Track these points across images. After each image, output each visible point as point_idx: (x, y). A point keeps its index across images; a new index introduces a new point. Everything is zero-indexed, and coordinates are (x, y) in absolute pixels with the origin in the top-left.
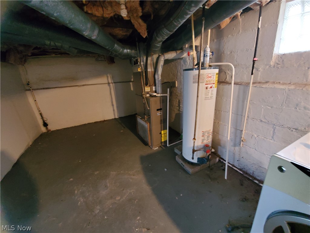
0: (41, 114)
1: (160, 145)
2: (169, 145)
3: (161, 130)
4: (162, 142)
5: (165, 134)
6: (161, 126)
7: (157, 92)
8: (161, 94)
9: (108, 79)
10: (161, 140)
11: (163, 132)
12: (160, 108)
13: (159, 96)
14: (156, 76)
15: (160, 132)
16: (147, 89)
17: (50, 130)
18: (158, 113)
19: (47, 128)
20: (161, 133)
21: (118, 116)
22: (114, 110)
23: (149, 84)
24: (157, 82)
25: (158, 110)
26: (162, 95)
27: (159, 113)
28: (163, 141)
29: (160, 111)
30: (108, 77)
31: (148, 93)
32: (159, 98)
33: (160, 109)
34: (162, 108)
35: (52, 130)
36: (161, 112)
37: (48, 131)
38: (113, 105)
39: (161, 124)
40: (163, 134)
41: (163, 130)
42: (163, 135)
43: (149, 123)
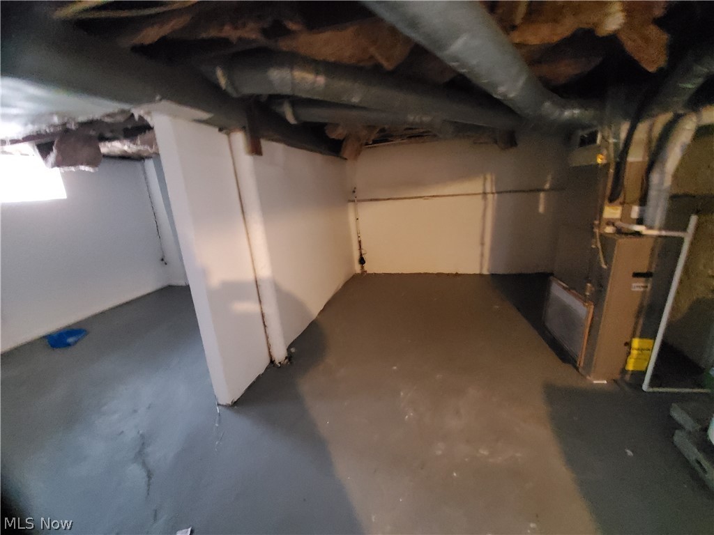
0: (360, 242)
1: (617, 377)
2: (651, 390)
3: (633, 336)
4: (624, 371)
5: (645, 352)
6: (636, 323)
7: (648, 220)
8: (660, 229)
9: (484, 185)
10: (626, 362)
11: (636, 343)
12: (645, 271)
13: (651, 236)
14: (655, 178)
15: (628, 340)
16: (612, 212)
17: (366, 271)
18: (634, 285)
19: (362, 267)
20: (628, 344)
21: (488, 270)
22: (482, 255)
23: (621, 199)
24: (653, 193)
25: (636, 275)
26: (664, 233)
27: (638, 286)
28: (630, 367)
29: (643, 279)
30: (485, 179)
31: (610, 223)
32: (651, 241)
33: (647, 275)
34: (653, 270)
35: (369, 272)
36: (646, 282)
37: (364, 272)
38: (482, 244)
39: (638, 317)
40: (638, 349)
41: (641, 337)
42: (634, 352)
43: (595, 305)
